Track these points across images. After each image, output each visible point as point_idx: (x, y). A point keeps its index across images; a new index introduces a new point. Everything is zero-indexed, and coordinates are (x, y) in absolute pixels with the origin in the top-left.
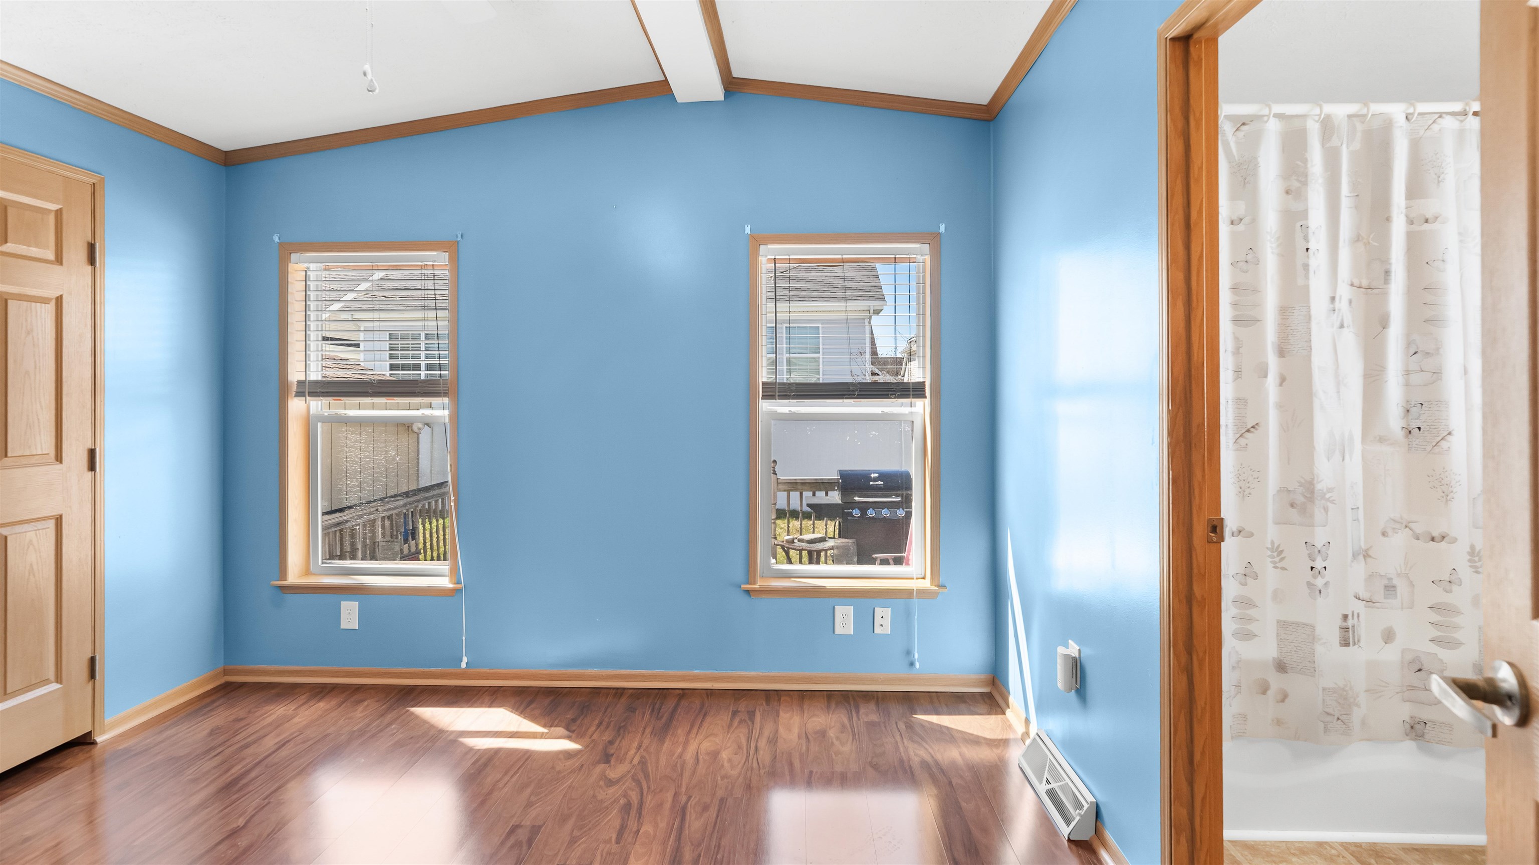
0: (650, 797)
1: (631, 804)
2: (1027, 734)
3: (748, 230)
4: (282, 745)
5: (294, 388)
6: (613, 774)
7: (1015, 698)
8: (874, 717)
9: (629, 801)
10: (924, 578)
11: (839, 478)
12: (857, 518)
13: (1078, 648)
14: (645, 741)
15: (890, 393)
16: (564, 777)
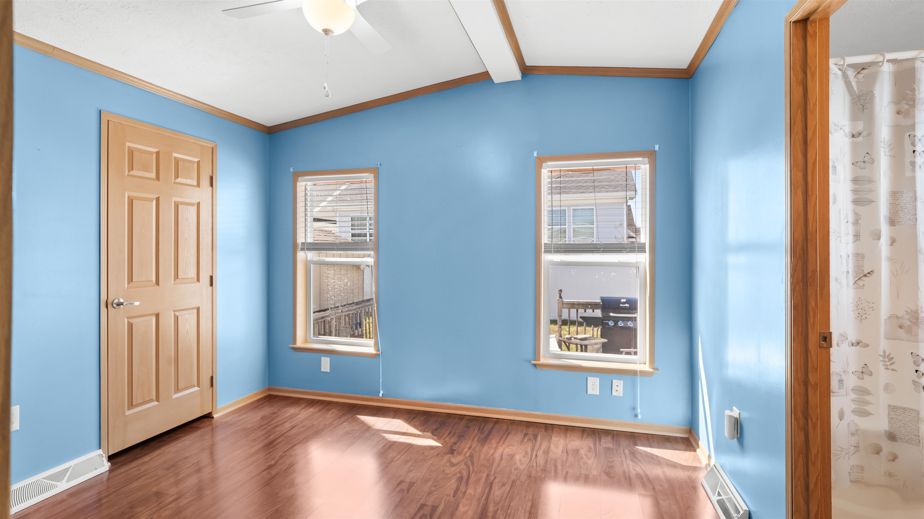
0: (473, 475)
1: (463, 477)
2: (709, 464)
3: (535, 154)
4: (293, 427)
5: (300, 246)
6: (455, 460)
7: (702, 442)
8: (610, 445)
9: (462, 476)
10: (645, 364)
11: (601, 301)
12: (612, 327)
13: (739, 412)
14: (474, 445)
15: (623, 249)
16: (428, 459)
